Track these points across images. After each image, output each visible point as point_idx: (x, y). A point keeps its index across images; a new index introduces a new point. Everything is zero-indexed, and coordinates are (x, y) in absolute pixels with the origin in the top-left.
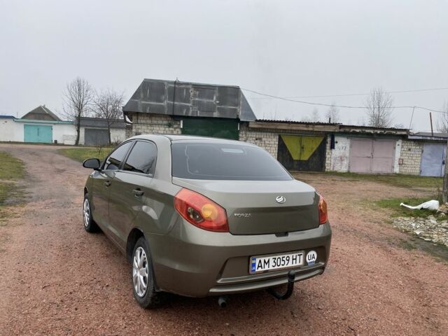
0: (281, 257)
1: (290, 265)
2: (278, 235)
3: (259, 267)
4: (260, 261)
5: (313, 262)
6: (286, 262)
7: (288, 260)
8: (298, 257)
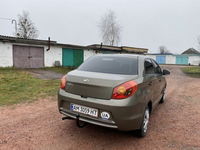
0: (85, 108)
1: (89, 113)
2: (82, 96)
3: (74, 108)
4: (75, 106)
5: (107, 119)
6: (87, 112)
7: (89, 111)
8: (94, 112)
